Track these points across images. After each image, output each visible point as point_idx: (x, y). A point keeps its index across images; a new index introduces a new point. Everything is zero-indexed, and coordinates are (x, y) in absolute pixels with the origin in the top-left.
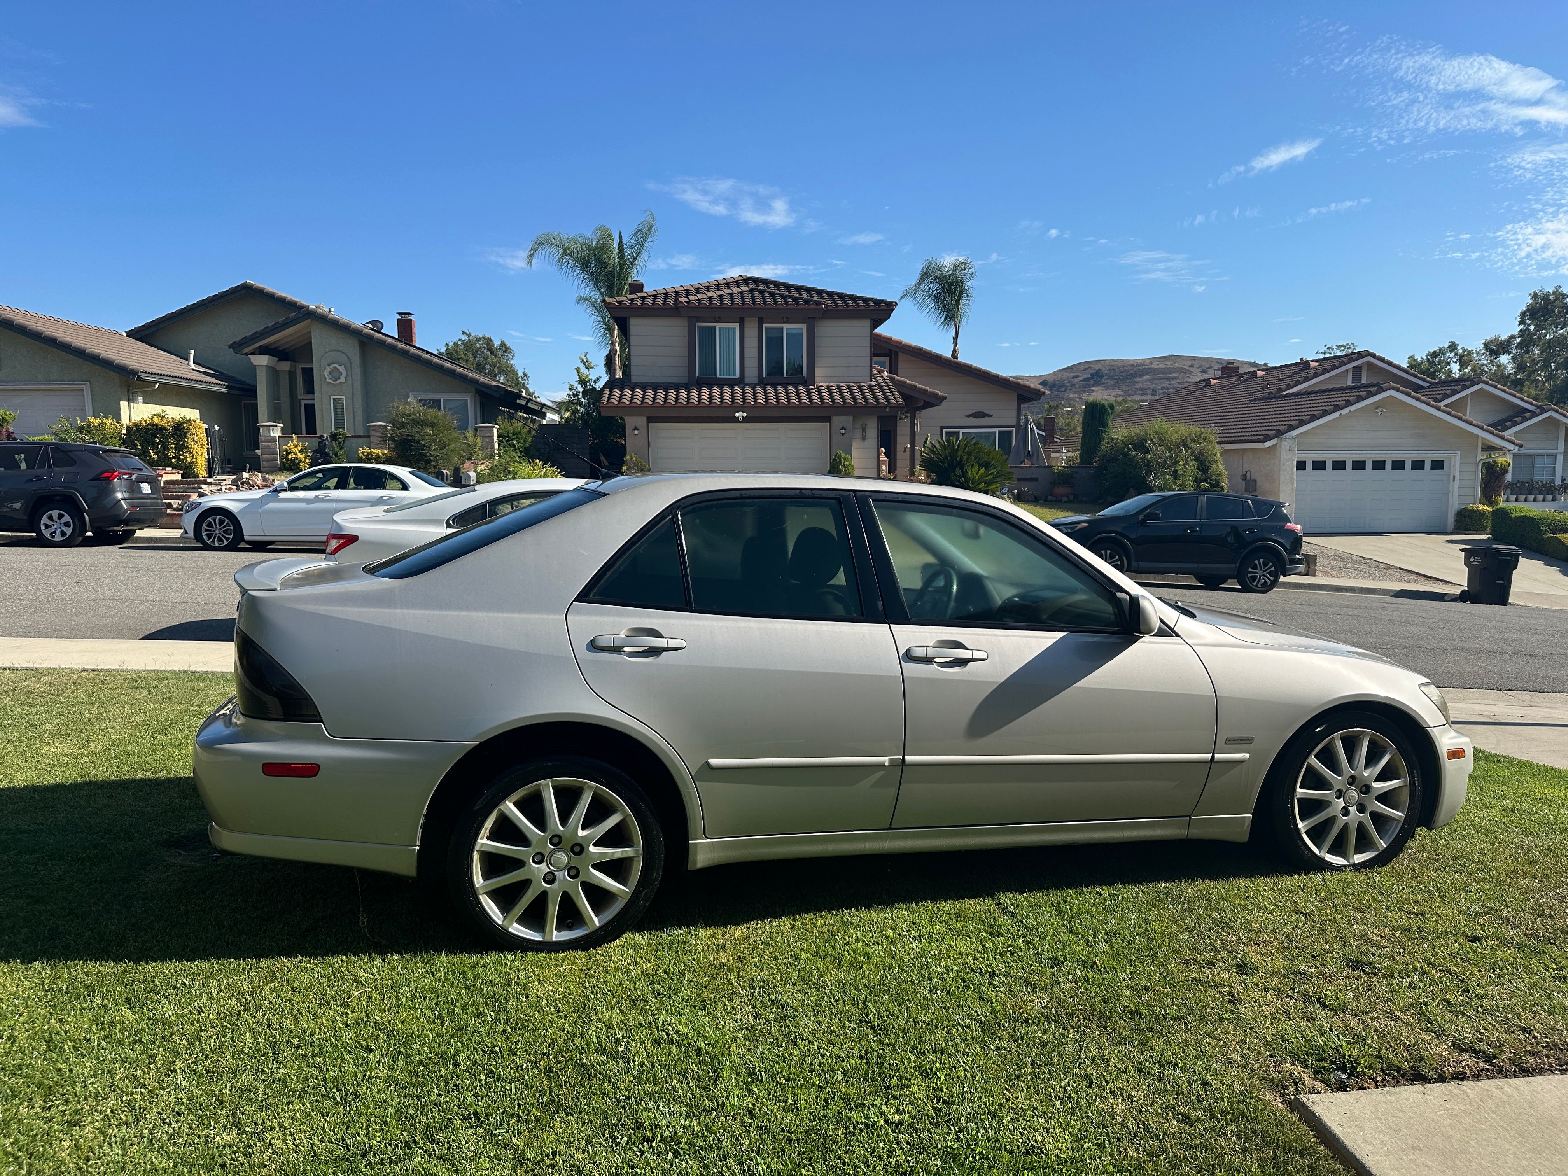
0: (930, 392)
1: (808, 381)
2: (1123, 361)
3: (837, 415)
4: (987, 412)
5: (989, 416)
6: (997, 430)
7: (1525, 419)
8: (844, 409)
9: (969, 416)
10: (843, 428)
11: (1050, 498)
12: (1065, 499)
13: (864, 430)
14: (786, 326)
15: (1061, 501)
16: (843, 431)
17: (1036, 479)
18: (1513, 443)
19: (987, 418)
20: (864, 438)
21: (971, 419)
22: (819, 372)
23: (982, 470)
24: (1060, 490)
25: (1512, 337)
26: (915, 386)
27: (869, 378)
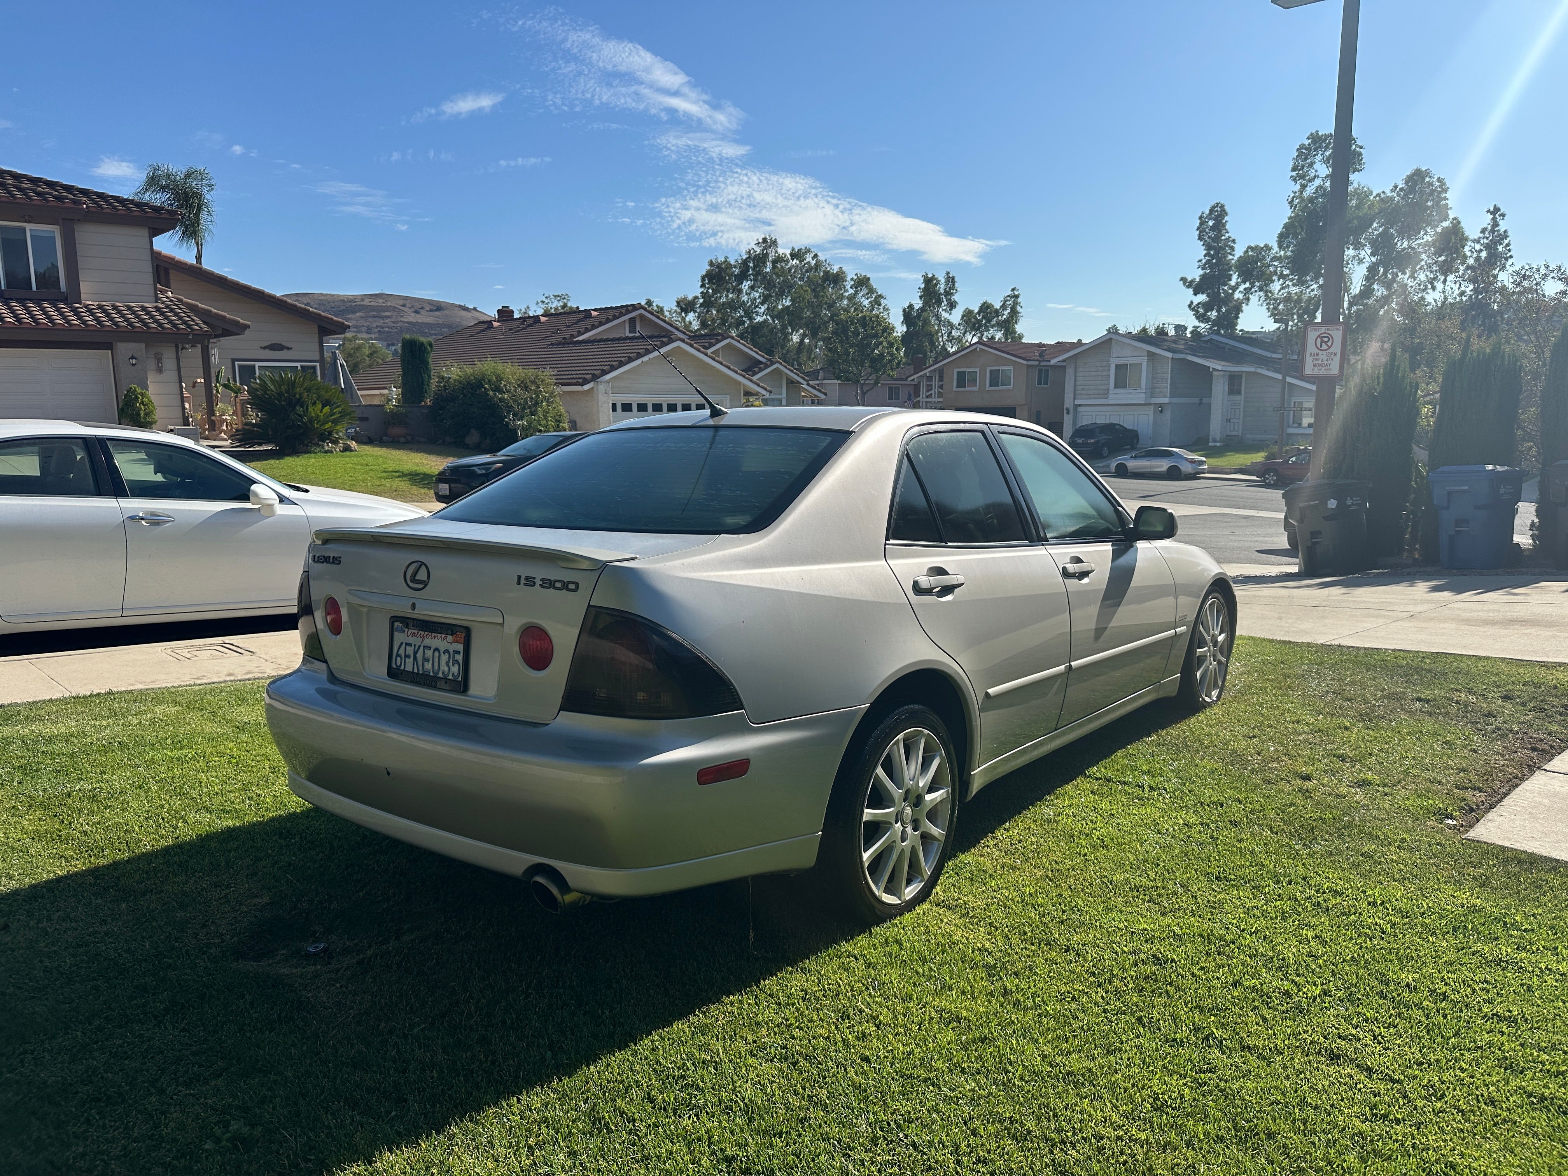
0: (229, 319)
1: (72, 297)
2: (333, 295)
3: (120, 341)
4: (286, 345)
5: (288, 349)
6: (298, 365)
7: (761, 370)
8: (130, 334)
9: (265, 348)
10: (132, 358)
11: (385, 438)
12: (402, 440)
13: (159, 360)
14: (29, 227)
15: (399, 442)
16: (134, 361)
17: (366, 419)
18: (765, 389)
19: (285, 351)
20: (160, 370)
21: (267, 351)
22: (85, 288)
23: (327, 409)
24: (396, 431)
25: (696, 298)
26: (211, 311)
27: (153, 299)
